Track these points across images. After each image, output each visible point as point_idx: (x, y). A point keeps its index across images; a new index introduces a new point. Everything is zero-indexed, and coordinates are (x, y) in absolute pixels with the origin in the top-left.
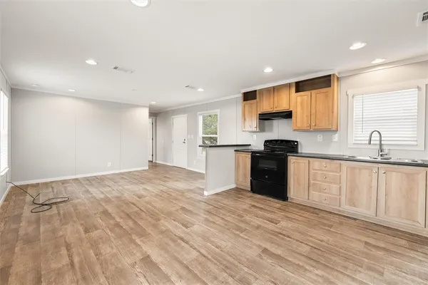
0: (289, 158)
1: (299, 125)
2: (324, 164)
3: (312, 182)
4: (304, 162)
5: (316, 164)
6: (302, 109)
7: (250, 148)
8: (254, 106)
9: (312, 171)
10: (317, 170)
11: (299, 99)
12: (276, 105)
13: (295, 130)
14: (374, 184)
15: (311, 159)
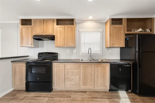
0: (54, 64)
1: (59, 44)
2: (72, 66)
3: (66, 76)
4: (62, 65)
5: (69, 66)
6: (60, 35)
7: (28, 58)
8: (30, 30)
9: (66, 70)
10: (68, 69)
11: (59, 29)
12: (45, 31)
13: (56, 47)
14: (93, 73)
15: (65, 64)
